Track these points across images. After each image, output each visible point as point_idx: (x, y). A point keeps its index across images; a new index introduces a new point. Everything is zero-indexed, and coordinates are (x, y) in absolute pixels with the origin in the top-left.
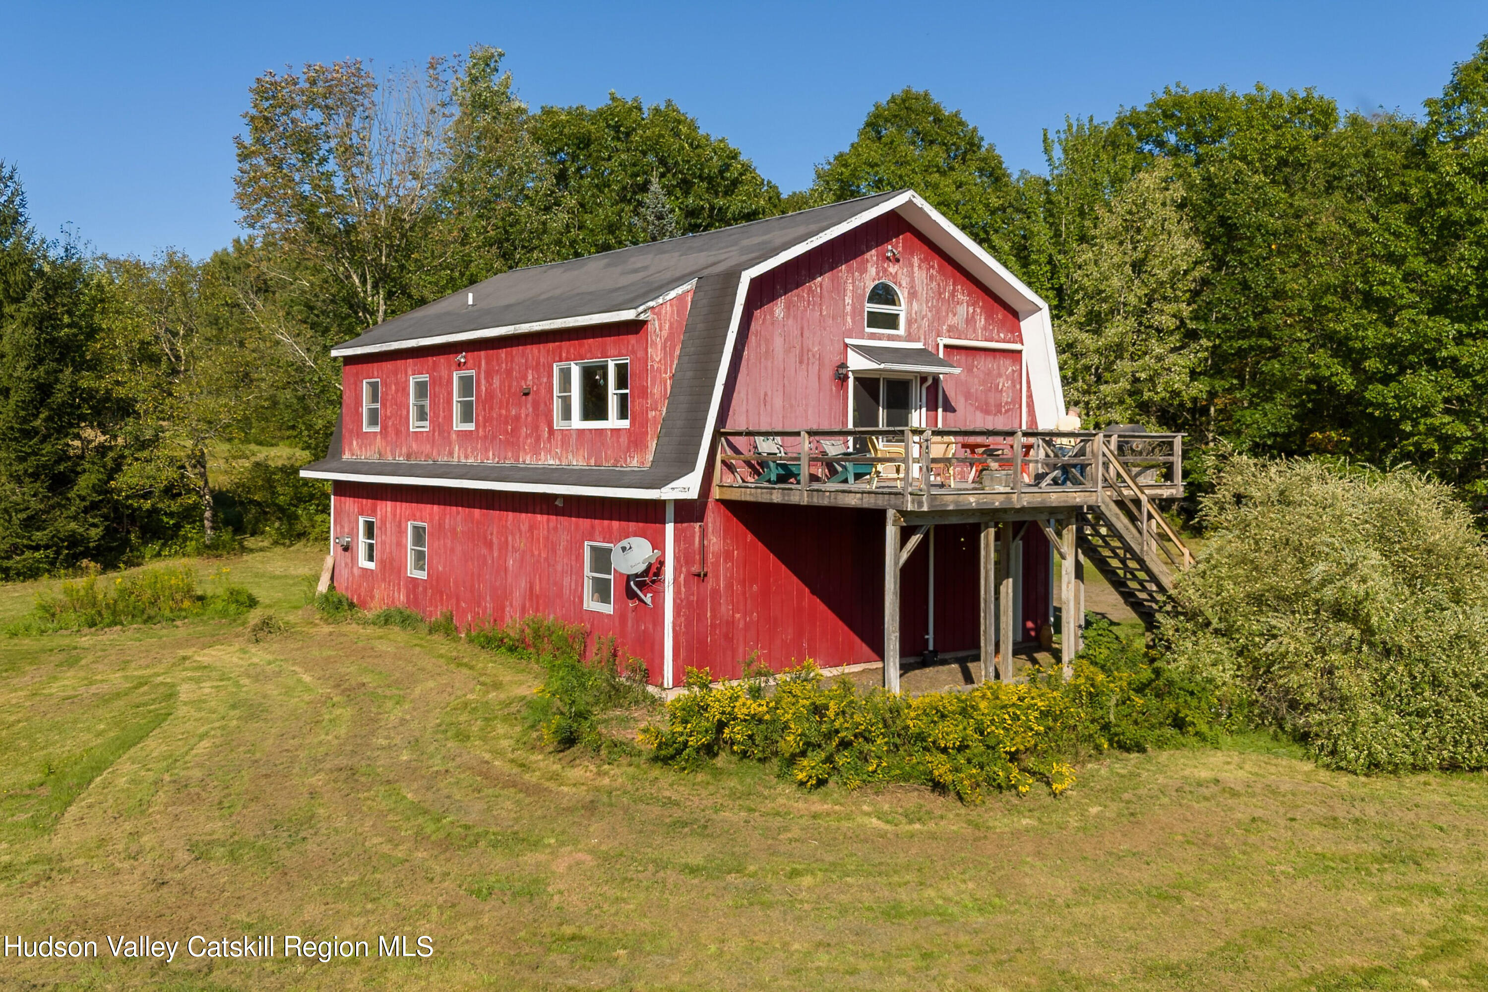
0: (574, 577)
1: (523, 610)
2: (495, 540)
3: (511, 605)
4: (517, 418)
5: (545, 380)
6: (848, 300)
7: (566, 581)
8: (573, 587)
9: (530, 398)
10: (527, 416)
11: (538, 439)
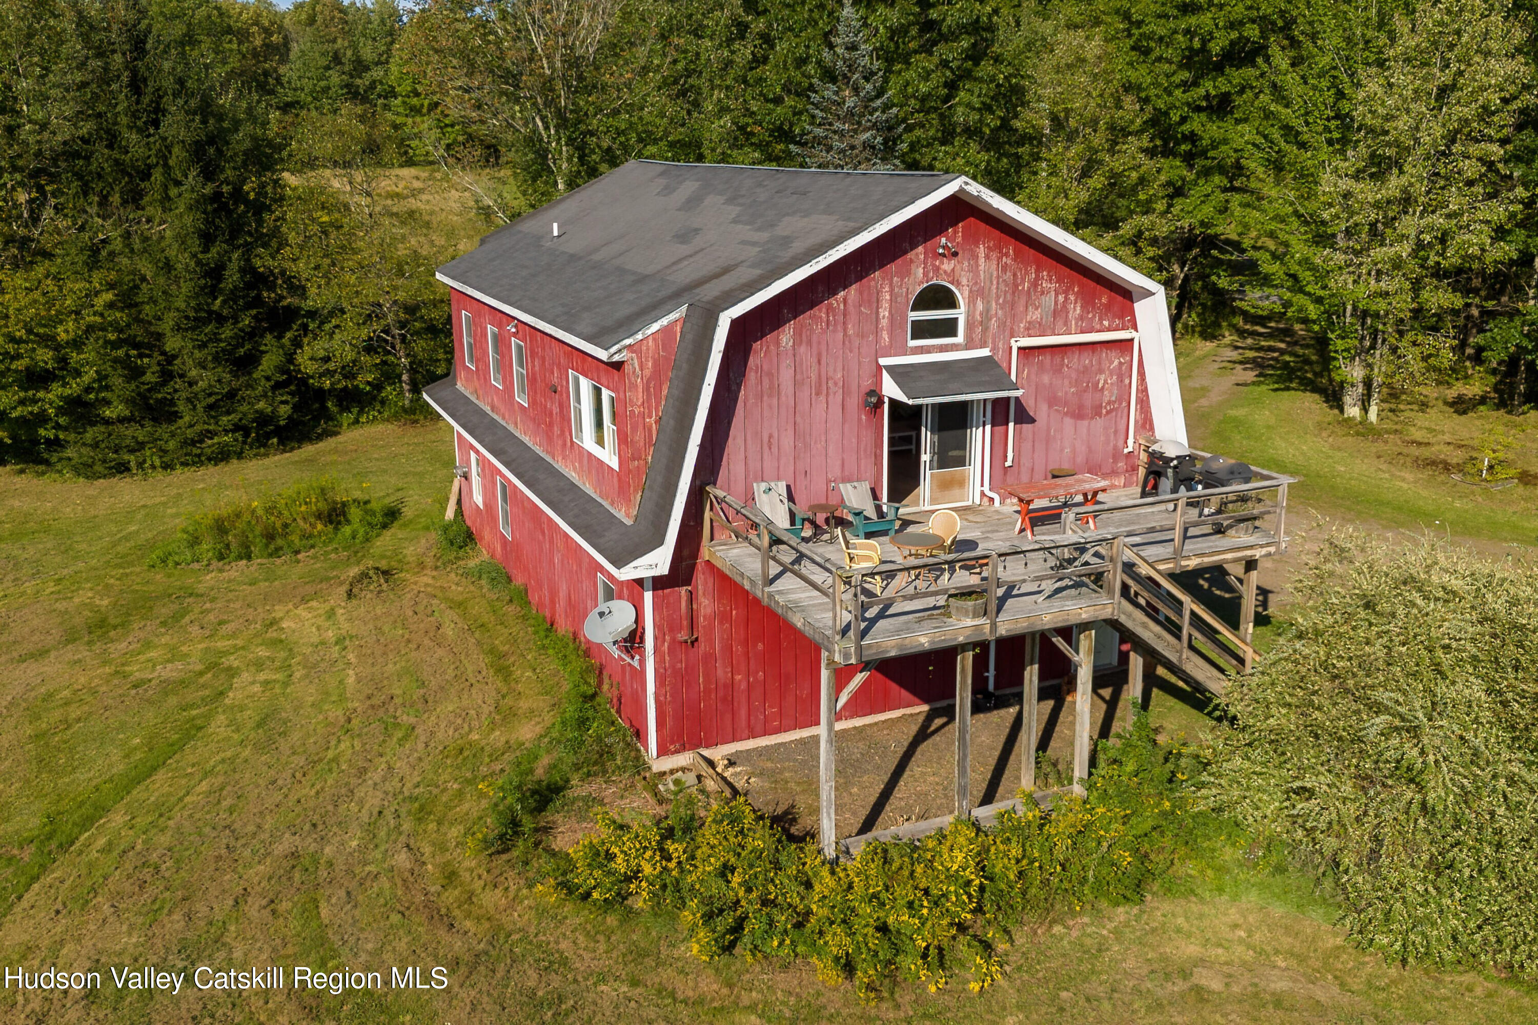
0: (592, 603)
3: (559, 603)
5: (565, 383)
6: (884, 313)
7: (589, 604)
9: (557, 397)
10: (556, 414)
11: (565, 444)
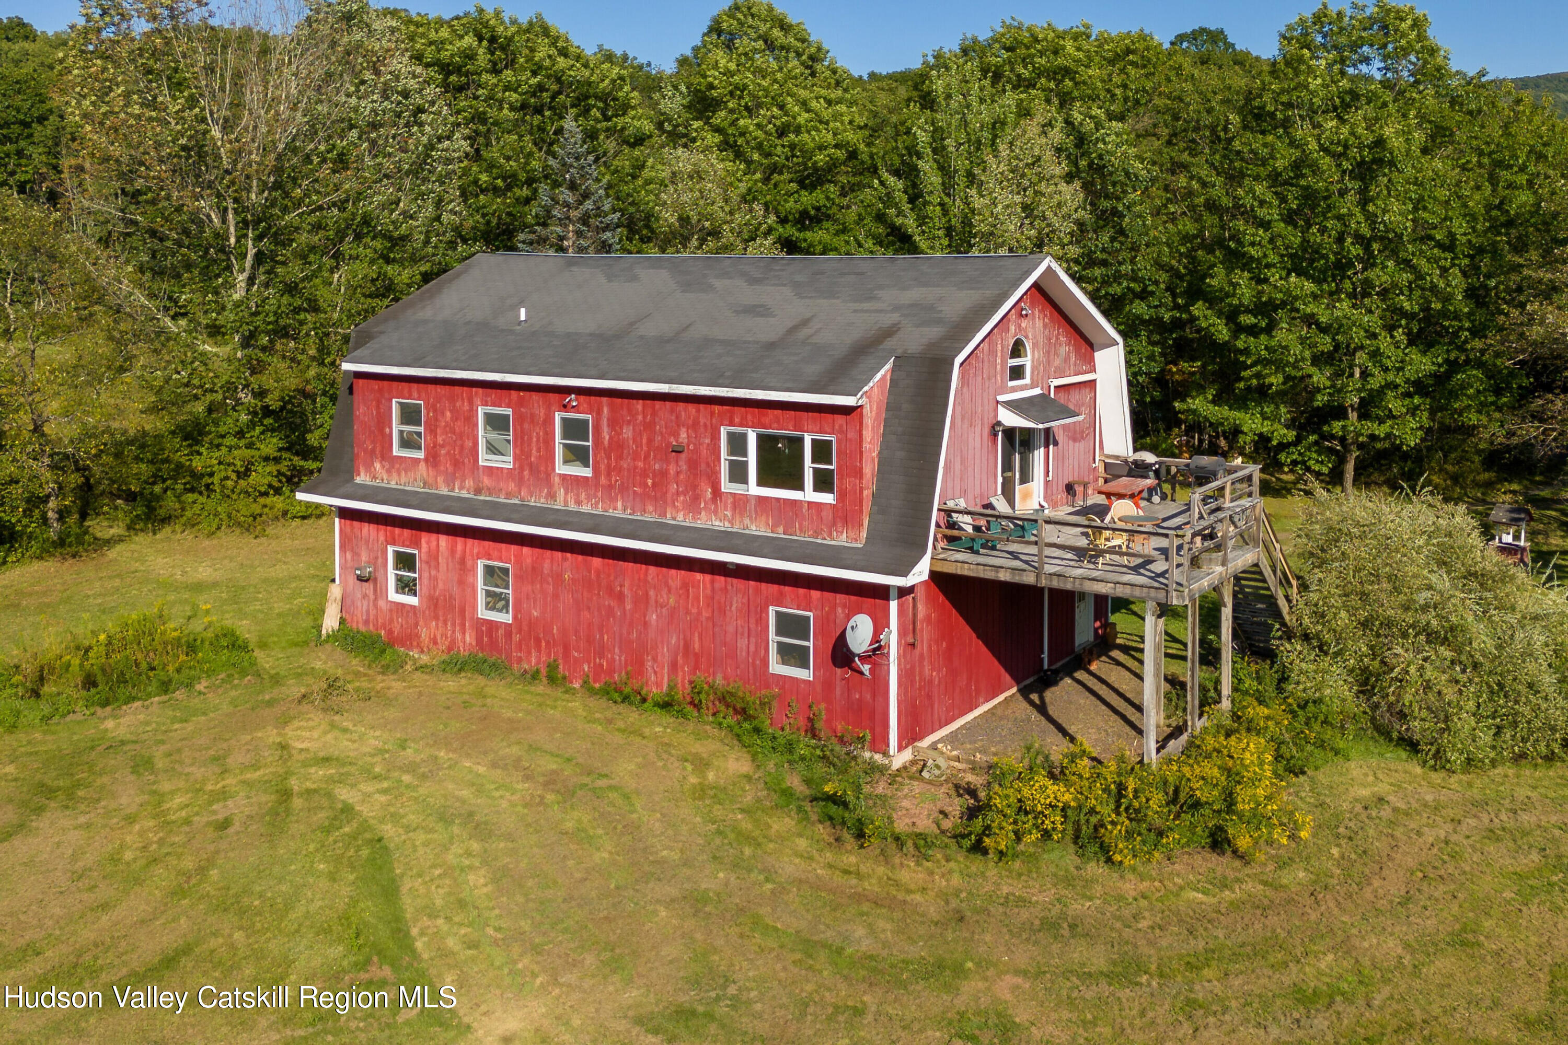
0: (753, 640)
1: (674, 667)
2: (626, 591)
3: (655, 660)
4: (664, 474)
5: (707, 441)
6: (999, 360)
7: (742, 643)
8: (752, 648)
9: (683, 456)
10: (678, 473)
11: (696, 499)
